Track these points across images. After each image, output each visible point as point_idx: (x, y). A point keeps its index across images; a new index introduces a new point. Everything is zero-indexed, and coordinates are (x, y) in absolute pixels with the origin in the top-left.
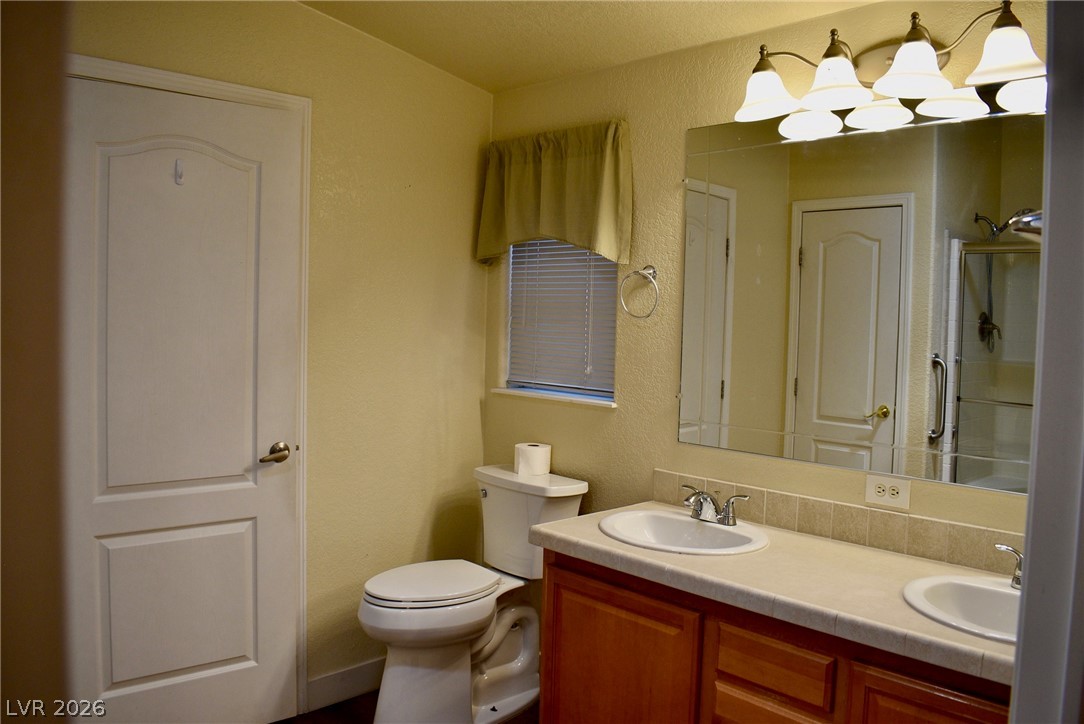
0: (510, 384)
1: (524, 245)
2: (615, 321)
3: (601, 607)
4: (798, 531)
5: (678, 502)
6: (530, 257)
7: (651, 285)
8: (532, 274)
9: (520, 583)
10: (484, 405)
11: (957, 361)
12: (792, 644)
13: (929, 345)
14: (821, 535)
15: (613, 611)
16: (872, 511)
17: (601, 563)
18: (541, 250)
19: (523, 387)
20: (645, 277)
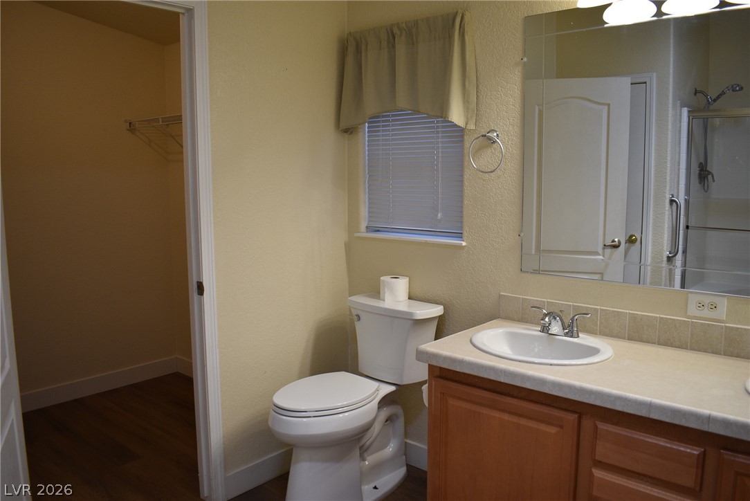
0: (369, 229)
1: (378, 117)
2: (462, 176)
3: (485, 411)
4: (628, 340)
5: (522, 319)
6: (383, 126)
7: (495, 145)
8: (386, 140)
9: (393, 388)
10: (348, 247)
11: (686, 200)
12: (664, 438)
13: (668, 188)
14: (648, 342)
15: (497, 414)
16: (692, 322)
17: (486, 376)
18: (393, 120)
19: (378, 231)
20: (490, 139)
